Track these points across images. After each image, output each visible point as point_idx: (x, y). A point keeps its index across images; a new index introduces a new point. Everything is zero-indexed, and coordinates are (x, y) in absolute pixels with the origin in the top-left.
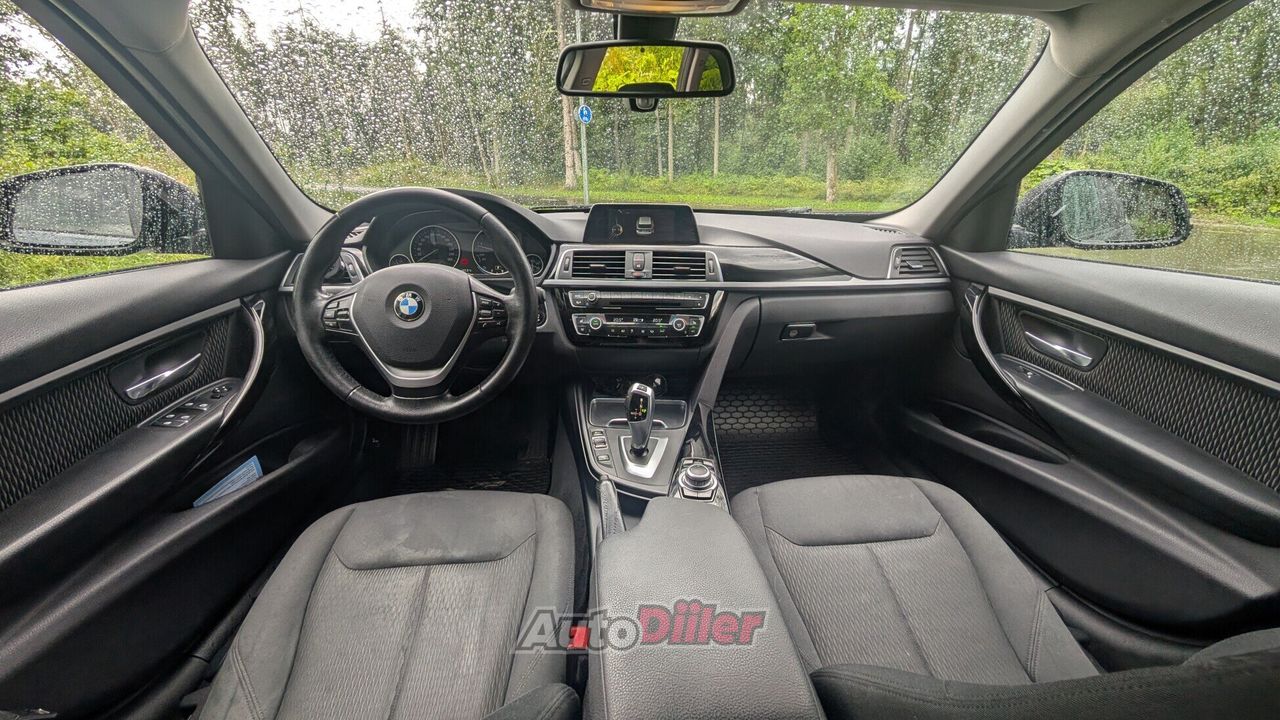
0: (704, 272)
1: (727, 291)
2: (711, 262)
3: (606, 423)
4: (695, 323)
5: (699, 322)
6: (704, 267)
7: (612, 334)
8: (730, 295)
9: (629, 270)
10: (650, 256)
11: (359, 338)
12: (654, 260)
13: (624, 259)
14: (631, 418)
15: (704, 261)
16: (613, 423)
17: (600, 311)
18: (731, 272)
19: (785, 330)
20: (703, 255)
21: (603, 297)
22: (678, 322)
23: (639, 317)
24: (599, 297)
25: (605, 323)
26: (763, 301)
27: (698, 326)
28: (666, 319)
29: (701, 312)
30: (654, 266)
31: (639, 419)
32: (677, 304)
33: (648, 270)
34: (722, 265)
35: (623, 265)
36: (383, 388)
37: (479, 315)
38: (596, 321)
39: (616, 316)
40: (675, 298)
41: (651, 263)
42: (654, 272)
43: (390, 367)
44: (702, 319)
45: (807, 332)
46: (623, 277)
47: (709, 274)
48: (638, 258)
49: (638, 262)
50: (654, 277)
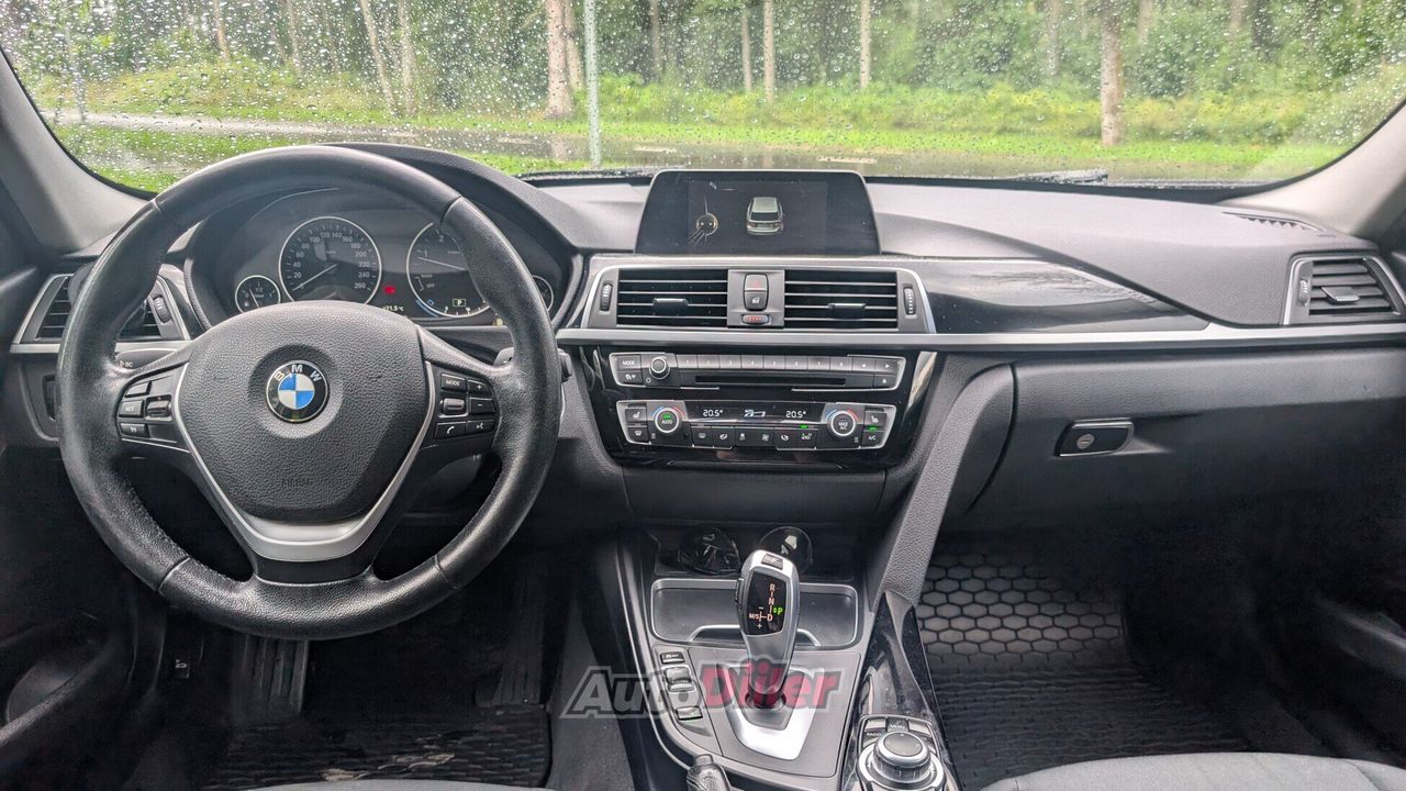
0: (894, 314)
1: (944, 353)
2: (909, 292)
3: (688, 632)
4: (875, 420)
5: (883, 418)
6: (894, 302)
7: (702, 442)
8: (949, 360)
9: (736, 310)
10: (778, 281)
11: (190, 458)
12: (788, 288)
13: (724, 287)
14: (751, 628)
15: (894, 290)
16: (703, 634)
17: (674, 394)
18: (951, 312)
19: (1067, 435)
20: (892, 277)
21: (682, 365)
22: (840, 418)
23: (756, 407)
24: (673, 364)
25: (686, 419)
26: (1022, 373)
27: (881, 427)
28: (814, 413)
29: (887, 398)
30: (788, 300)
31: (766, 629)
32: (838, 380)
33: (776, 310)
34: (931, 296)
35: (724, 299)
36: (235, 562)
37: (440, 409)
38: (666, 415)
39: (709, 406)
40: (834, 367)
41: (783, 294)
42: (788, 313)
43: (252, 518)
44: (891, 413)
45: (1116, 438)
46: (723, 324)
47: (904, 317)
48: (755, 284)
49: (756, 293)
50: (788, 325)
